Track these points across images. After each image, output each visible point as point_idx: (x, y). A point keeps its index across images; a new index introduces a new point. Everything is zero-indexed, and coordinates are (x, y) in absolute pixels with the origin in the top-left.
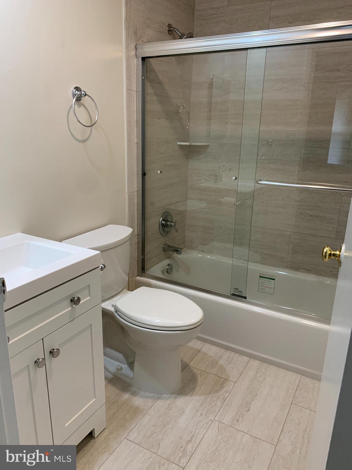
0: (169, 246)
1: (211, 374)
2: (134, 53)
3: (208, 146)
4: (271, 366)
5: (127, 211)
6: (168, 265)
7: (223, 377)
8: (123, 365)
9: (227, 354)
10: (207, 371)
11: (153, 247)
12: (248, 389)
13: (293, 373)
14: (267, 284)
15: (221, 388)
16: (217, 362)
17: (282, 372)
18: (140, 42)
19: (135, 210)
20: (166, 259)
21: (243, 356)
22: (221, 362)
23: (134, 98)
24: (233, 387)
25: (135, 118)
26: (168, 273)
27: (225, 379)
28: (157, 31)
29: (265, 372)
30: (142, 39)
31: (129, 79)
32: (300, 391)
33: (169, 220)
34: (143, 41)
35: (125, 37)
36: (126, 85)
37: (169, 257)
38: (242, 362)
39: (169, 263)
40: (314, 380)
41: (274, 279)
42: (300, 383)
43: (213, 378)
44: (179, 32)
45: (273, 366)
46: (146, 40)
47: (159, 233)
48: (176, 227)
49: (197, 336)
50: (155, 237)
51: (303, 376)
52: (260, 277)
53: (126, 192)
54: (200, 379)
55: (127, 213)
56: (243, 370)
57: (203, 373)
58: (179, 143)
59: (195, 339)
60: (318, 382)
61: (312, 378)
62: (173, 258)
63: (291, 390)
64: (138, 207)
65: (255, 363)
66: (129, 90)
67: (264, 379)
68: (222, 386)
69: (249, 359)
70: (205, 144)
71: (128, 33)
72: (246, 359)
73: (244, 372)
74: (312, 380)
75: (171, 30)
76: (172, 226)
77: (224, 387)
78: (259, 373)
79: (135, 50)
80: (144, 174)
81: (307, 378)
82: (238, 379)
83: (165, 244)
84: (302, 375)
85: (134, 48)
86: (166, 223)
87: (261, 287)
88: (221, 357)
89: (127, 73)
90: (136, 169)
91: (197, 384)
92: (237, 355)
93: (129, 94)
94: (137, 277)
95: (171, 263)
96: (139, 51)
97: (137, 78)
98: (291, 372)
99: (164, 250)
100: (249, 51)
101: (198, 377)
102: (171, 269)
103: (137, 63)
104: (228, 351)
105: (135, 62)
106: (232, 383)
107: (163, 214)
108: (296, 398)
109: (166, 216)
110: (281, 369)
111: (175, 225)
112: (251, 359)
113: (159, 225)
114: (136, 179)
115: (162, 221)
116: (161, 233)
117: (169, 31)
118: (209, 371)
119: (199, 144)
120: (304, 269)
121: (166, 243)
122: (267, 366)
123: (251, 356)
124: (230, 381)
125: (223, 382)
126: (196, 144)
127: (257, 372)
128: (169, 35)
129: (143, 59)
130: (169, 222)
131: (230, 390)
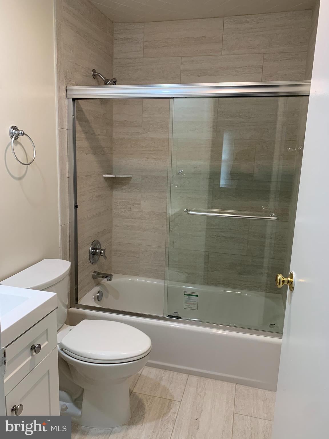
0: (99, 273)
1: (156, 397)
2: (65, 94)
3: (131, 178)
4: (209, 379)
5: (60, 243)
6: (99, 292)
7: (168, 398)
8: (68, 404)
9: (167, 374)
10: (152, 394)
11: (84, 276)
12: (193, 406)
13: (229, 383)
14: (192, 300)
15: (169, 410)
16: (159, 384)
17: (219, 383)
18: (69, 85)
19: (68, 242)
20: (96, 286)
21: (182, 374)
22: (163, 383)
23: (65, 136)
24: (180, 406)
25: (67, 154)
26: (99, 300)
27: (171, 400)
28: (84, 75)
29: (205, 386)
30: (71, 82)
31: (61, 118)
32: (238, 399)
33: (98, 248)
34: (72, 83)
35: (56, 80)
36: (58, 124)
37: (98, 284)
38: (182, 380)
39: (99, 290)
40: (247, 387)
41: (197, 296)
42: (236, 392)
43: (159, 400)
44: (103, 77)
45: (210, 379)
46: (75, 83)
47: (90, 262)
48: (105, 255)
49: (147, 363)
50: (86, 265)
51: (237, 385)
52: (185, 294)
53: (59, 225)
54: (147, 405)
55: (60, 245)
56: (184, 388)
57: (148, 398)
58: (104, 176)
59: (146, 365)
60: (251, 388)
61: (245, 385)
62: (101, 284)
63: (230, 400)
64: (70, 239)
65: (194, 379)
66: (61, 128)
67: (205, 394)
68: (169, 408)
69: (188, 376)
70: (129, 176)
71: (60, 77)
72: (184, 376)
73: (185, 389)
74: (246, 387)
75: (95, 75)
76: (102, 253)
77: (171, 408)
78: (199, 388)
79: (66, 91)
80: (76, 207)
81: (241, 385)
82: (182, 398)
83: (95, 272)
84: (236, 383)
85: (65, 89)
86: (95, 251)
87: (186, 304)
88: (161, 378)
89: (59, 113)
90: (69, 202)
91: (145, 410)
92: (176, 373)
93: (61, 132)
94: (71, 308)
95: (101, 290)
96: (69, 93)
97: (68, 117)
98: (227, 383)
99: (94, 278)
100: (174, 99)
101: (145, 402)
102: (101, 295)
103: (68, 104)
104: (167, 371)
105: (66, 103)
106: (178, 403)
107: (93, 242)
108: (236, 407)
109: (96, 244)
110: (218, 381)
111: (104, 252)
112: (190, 375)
113: (89, 254)
114: (68, 212)
115: (92, 249)
116: (91, 260)
117: (93, 75)
118: (154, 394)
119: (124, 176)
120: (222, 284)
121: (96, 270)
122: (205, 380)
123: (189, 373)
124: (176, 401)
125: (169, 403)
126: (121, 176)
127: (197, 388)
128: (93, 79)
129: (74, 100)
130: (98, 249)
131: (178, 411)
